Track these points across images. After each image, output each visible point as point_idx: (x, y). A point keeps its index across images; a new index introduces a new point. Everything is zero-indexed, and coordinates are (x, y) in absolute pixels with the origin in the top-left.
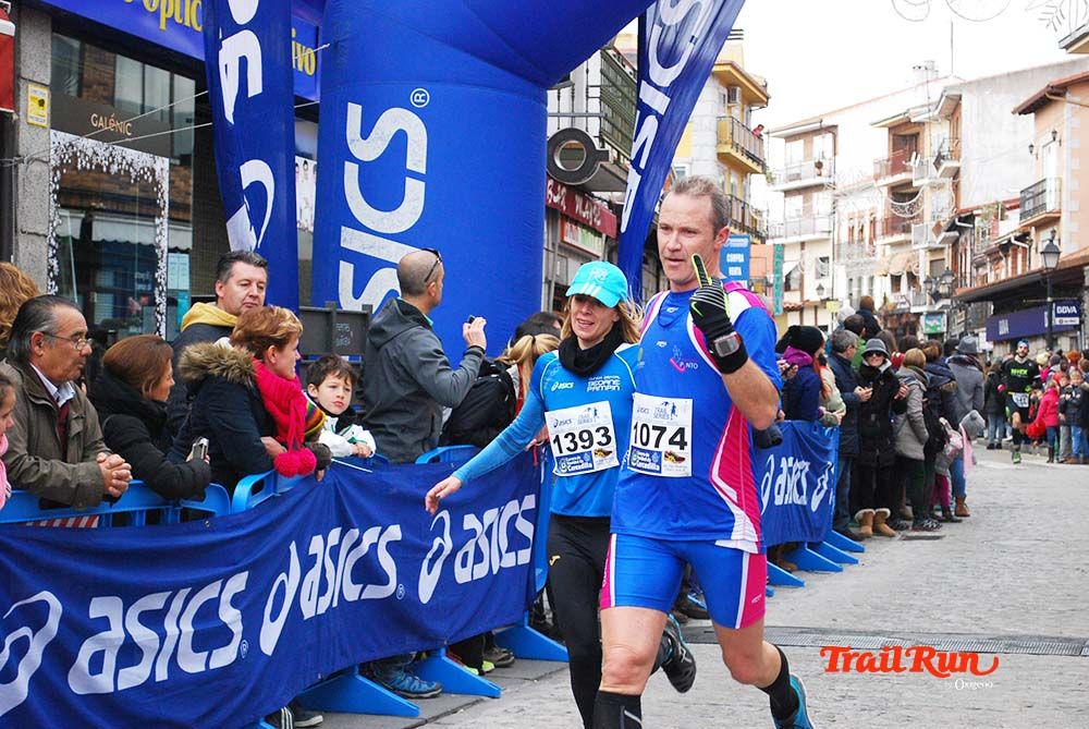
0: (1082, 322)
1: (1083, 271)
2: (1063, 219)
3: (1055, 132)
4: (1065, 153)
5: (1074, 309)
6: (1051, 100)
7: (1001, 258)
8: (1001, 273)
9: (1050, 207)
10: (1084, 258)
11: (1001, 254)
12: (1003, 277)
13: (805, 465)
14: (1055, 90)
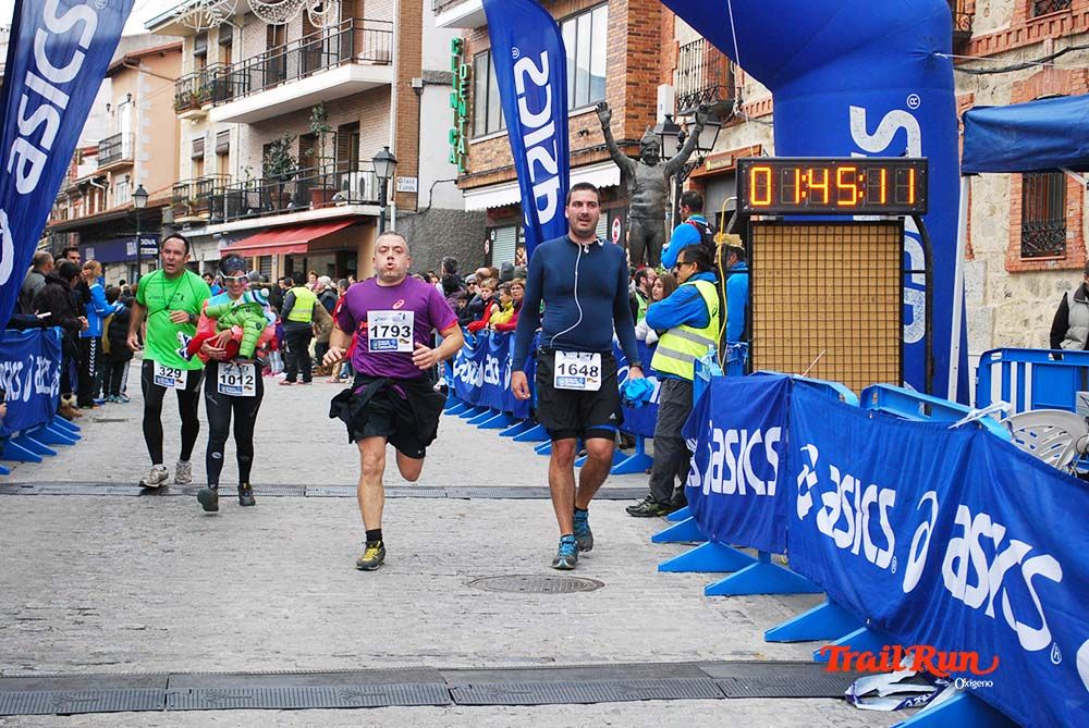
0: (159, 252)
1: (160, 211)
2: (136, 167)
3: (130, 95)
4: (138, 112)
5: (154, 242)
6: (126, 68)
7: (80, 196)
8: (80, 211)
9: (124, 157)
10: (163, 200)
11: (80, 193)
12: (81, 215)
13: (48, 363)
14: (131, 60)
